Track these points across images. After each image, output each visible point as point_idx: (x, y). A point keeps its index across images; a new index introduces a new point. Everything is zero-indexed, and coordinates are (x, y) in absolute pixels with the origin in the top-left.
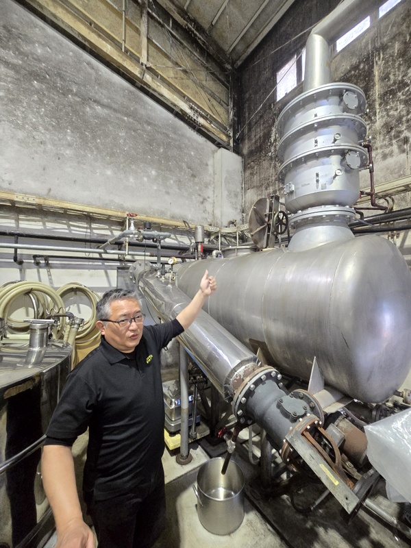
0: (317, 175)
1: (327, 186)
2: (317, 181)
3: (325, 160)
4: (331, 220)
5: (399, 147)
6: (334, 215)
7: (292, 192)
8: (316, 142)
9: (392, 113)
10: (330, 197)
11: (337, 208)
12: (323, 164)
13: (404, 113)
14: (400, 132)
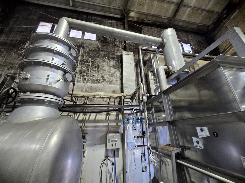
0: (48, 76)
1: (53, 84)
2: (47, 79)
3: (55, 70)
4: (49, 104)
5: (83, 80)
6: (52, 101)
7: (26, 79)
8: (53, 59)
9: (83, 68)
10: (52, 90)
11: (55, 97)
12: (54, 72)
13: (86, 70)
14: (84, 76)
